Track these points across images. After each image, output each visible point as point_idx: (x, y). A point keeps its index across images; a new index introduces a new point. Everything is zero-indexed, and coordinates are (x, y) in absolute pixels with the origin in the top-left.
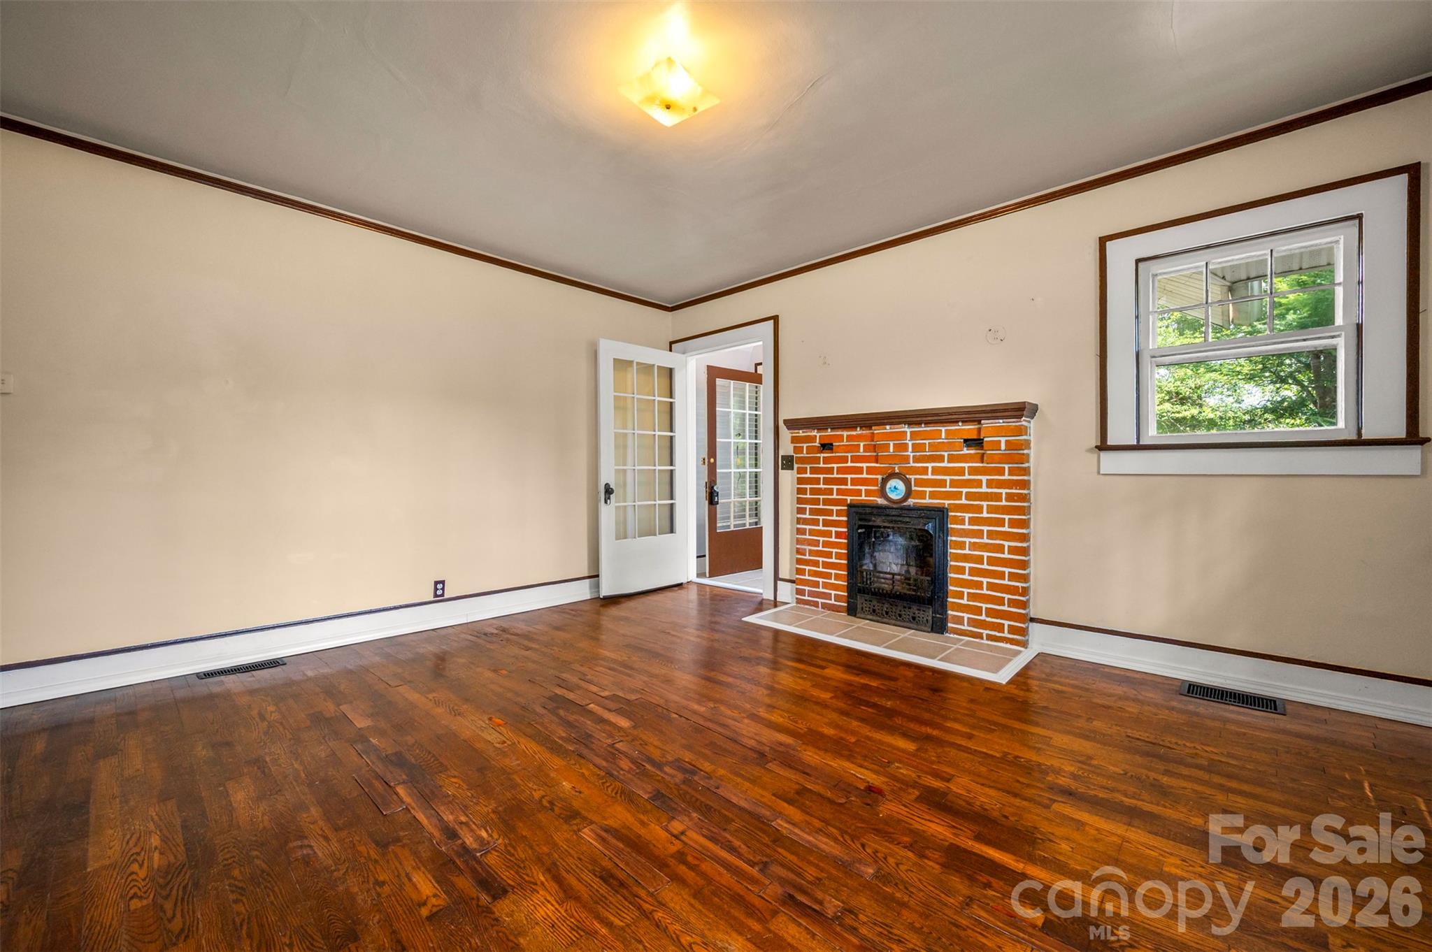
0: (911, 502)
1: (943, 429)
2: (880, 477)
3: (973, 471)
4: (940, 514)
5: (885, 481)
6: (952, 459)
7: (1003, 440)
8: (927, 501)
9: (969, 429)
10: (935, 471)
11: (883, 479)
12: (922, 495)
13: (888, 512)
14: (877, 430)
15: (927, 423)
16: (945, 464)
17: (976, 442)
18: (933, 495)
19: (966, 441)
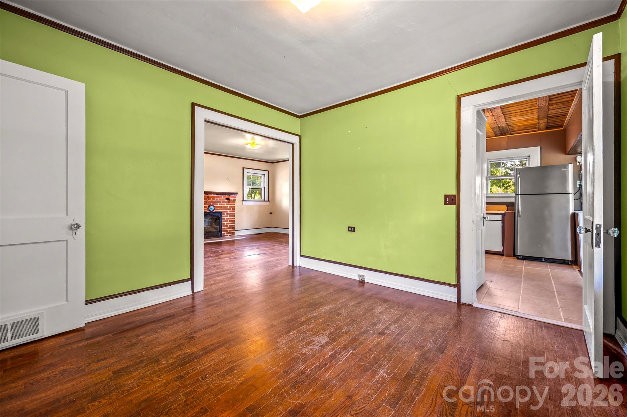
0: (215, 211)
1: (222, 196)
2: (207, 206)
3: (227, 204)
4: (220, 213)
5: (209, 207)
6: (223, 202)
7: (233, 199)
8: (218, 211)
9: (227, 196)
10: (220, 204)
11: (208, 206)
12: (217, 209)
13: (210, 213)
14: (210, 195)
15: (220, 195)
16: (222, 203)
17: (228, 199)
18: (219, 209)
19: (226, 199)
